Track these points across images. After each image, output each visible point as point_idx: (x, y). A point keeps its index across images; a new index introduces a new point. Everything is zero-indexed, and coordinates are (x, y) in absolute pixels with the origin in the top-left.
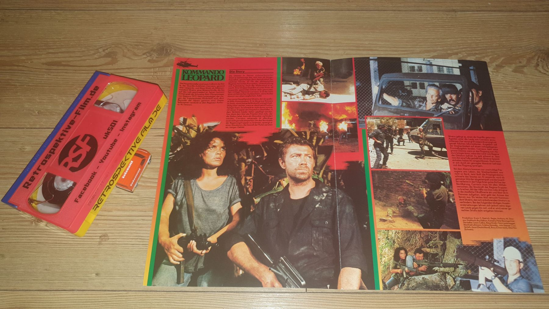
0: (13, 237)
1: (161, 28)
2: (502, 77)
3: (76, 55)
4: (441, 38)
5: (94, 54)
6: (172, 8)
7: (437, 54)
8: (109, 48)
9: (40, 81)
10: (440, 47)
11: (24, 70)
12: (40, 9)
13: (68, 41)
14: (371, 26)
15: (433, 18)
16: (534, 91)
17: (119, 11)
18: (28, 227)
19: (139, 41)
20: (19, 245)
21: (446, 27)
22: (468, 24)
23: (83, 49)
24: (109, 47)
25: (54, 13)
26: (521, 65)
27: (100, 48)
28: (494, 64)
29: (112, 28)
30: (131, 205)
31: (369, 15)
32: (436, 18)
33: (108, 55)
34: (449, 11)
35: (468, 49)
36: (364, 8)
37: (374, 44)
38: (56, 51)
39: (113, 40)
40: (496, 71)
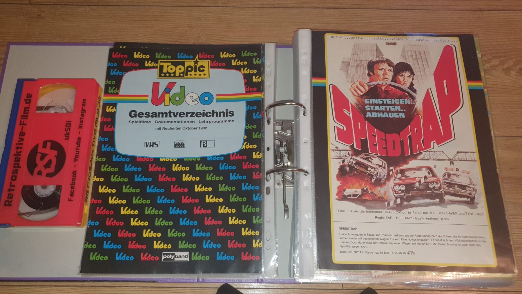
1: (195, 27)
6: (204, 4)
12: (75, 4)
13: (105, 39)
15: (460, 17)
17: (152, 8)
19: (175, 40)
21: (472, 27)
22: (493, 24)
25: (88, 9)
28: (518, 67)
29: (147, 26)
32: (463, 17)
34: (476, 10)
35: (493, 51)
36: (392, 6)
39: (150, 38)
40: (519, 74)
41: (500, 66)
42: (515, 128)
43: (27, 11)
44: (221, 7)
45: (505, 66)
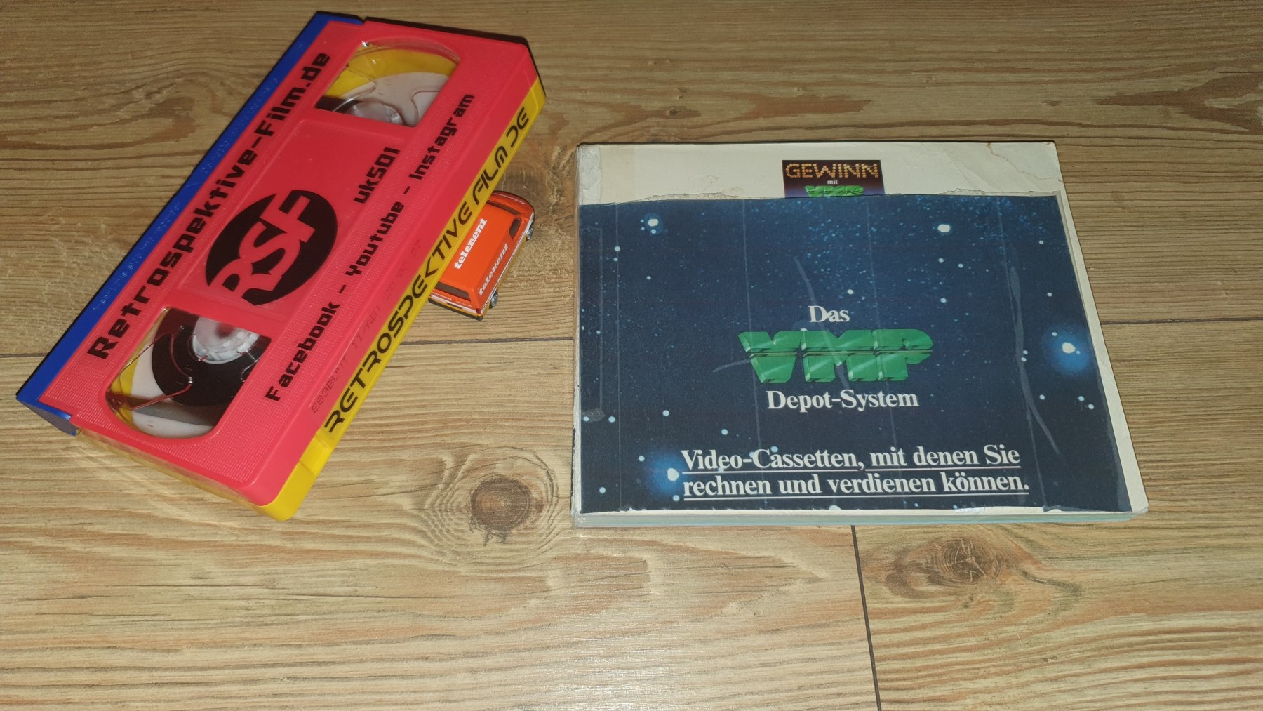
3: (55, 113)
4: (1224, 27)
5: (118, 107)
7: (1218, 76)
8: (166, 87)
10: (1226, 53)
23: (80, 93)
24: (166, 83)
27: (135, 89)
30: (249, 624)
33: (164, 109)
37: (1017, 52)
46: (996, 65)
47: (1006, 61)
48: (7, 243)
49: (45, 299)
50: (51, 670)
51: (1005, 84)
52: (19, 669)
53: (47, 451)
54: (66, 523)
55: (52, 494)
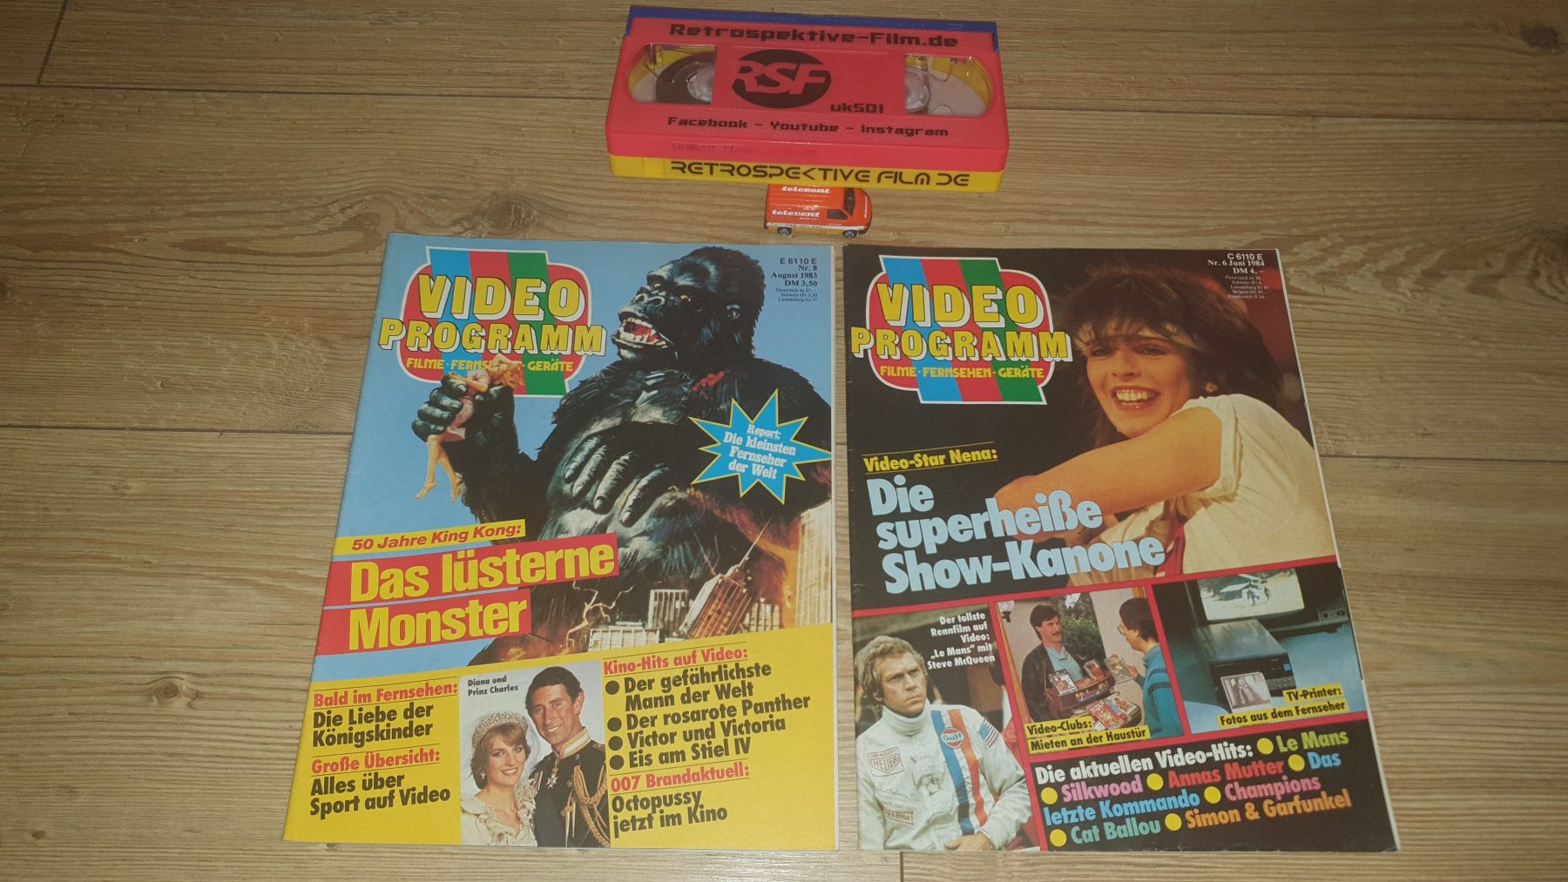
0: (99, 737)
1: (501, 150)
2: (1437, 306)
3: (265, 223)
4: (1274, 192)
5: (316, 220)
6: (531, 91)
7: (1260, 238)
8: (358, 203)
9: (166, 293)
10: (1270, 217)
11: (121, 264)
12: (164, 87)
13: (242, 181)
14: (1083, 153)
15: (1253, 133)
16: (1523, 346)
17: (383, 98)
18: (139, 710)
19: (442, 185)
20: (115, 760)
21: (1287, 159)
22: (1347, 152)
23: (285, 206)
24: (357, 199)
25: (203, 100)
26: (1491, 271)
27: (330, 204)
28: (1418, 269)
29: (364, 146)
31: (1076, 121)
32: (1261, 133)
33: (355, 224)
34: (1297, 115)
35: (1347, 224)
36: (1063, 101)
37: (1090, 207)
38: (211, 210)
39: (371, 180)
40: (1422, 288)
41: (1368, 265)
42: (1417, 434)
43: (28, 102)
44: (581, 98)
45: (1383, 265)
46: (1069, 218)
47: (1078, 214)
48: (230, 336)
49: (261, 385)
50: (275, 677)
51: (1073, 236)
52: (251, 675)
53: (267, 510)
54: (283, 568)
55: (271, 544)
